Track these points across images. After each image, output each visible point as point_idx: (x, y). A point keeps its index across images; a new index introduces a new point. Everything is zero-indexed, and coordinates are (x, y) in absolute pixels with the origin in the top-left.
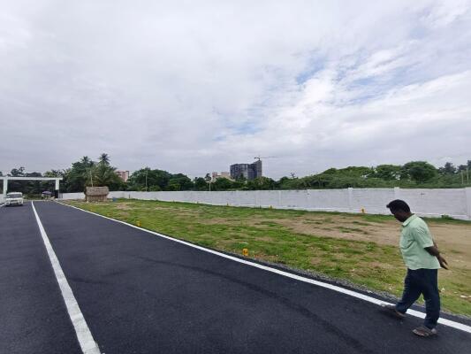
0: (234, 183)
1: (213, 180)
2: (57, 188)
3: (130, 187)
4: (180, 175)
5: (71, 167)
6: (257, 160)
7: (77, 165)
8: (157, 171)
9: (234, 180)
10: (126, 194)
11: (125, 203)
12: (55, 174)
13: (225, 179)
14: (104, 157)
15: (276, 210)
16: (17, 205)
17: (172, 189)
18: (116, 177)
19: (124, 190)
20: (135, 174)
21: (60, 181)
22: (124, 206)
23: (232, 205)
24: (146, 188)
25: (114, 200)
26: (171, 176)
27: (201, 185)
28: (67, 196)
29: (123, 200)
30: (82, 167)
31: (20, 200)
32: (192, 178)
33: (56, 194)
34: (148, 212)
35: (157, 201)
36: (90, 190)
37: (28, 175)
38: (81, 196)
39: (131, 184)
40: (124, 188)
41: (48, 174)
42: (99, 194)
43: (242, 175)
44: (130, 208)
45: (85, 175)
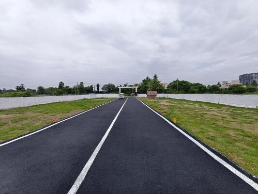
2: (136, 91)
3: (168, 91)
4: (198, 84)
5: (142, 82)
7: (144, 81)
8: (183, 82)
10: (166, 95)
11: (165, 101)
12: (136, 85)
14: (155, 77)
16: (122, 99)
17: (193, 92)
18: (161, 86)
19: (165, 93)
20: (170, 84)
21: (137, 88)
24: (177, 92)
25: (160, 98)
26: (192, 85)
28: (140, 95)
29: (164, 98)
30: (146, 81)
31: (123, 96)
33: (136, 94)
35: (185, 100)
36: (149, 93)
38: (145, 95)
39: (168, 90)
40: (165, 92)
42: (153, 94)
44: (168, 104)
45: (147, 86)
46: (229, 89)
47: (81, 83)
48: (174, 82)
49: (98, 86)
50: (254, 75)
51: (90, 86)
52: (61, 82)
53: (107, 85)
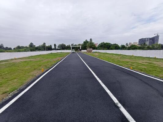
0: (139, 47)
1: (129, 46)
4: (116, 44)
5: (83, 43)
6: (156, 35)
7: (84, 42)
8: (107, 43)
9: (140, 46)
10: (97, 51)
12: (80, 45)
13: (134, 45)
14: (91, 39)
15: (158, 59)
17: (112, 49)
18: (94, 45)
19: (97, 49)
20: (100, 44)
21: (81, 47)
22: (97, 54)
23: (135, 55)
24: (103, 49)
25: (94, 52)
26: (112, 45)
27: (123, 48)
28: (83, 51)
29: (96, 52)
30: (86, 42)
32: (120, 45)
33: (80, 50)
34: (103, 56)
35: (106, 53)
36: (88, 49)
37: (74, 45)
38: (86, 51)
39: (98, 48)
41: (78, 45)
42: (90, 50)
43: (145, 44)
44: (98, 55)
45: (86, 45)
46: (130, 47)
47: (44, 43)
48: (102, 43)
49: (55, 45)
50: (147, 39)
51: (49, 45)
52: (31, 43)
53: (61, 45)
